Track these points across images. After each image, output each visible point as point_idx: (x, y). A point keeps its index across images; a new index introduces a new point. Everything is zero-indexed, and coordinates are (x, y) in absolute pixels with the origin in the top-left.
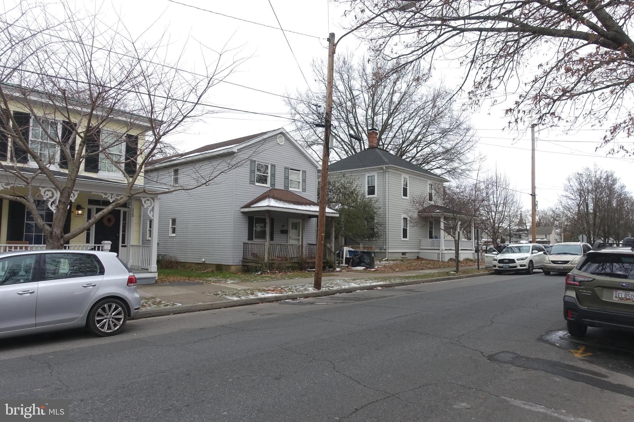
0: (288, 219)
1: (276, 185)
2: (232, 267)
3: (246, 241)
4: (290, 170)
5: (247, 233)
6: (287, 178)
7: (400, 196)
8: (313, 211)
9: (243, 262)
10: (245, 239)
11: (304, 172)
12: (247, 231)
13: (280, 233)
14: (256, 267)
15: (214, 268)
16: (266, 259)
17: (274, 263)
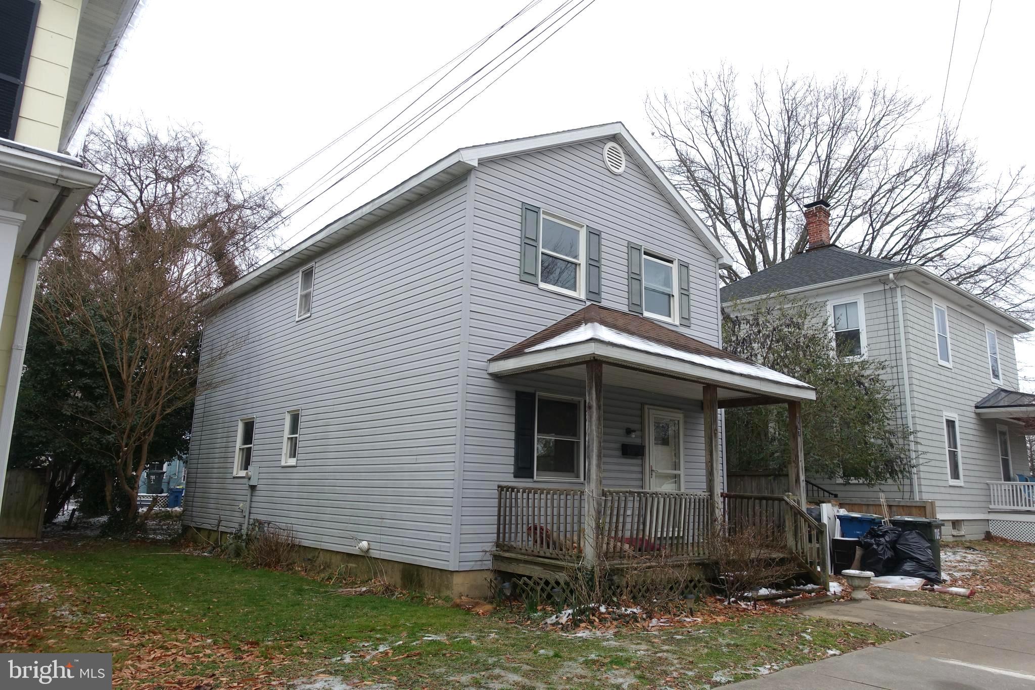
0: (642, 410)
1: (603, 295)
2: (457, 580)
3: (509, 479)
4: (644, 256)
5: (512, 452)
6: (634, 278)
7: (932, 357)
8: (741, 375)
9: (496, 558)
10: (504, 472)
11: (684, 266)
12: (512, 444)
13: (619, 453)
14: (547, 583)
15: (396, 578)
16: (589, 551)
17: (620, 572)
